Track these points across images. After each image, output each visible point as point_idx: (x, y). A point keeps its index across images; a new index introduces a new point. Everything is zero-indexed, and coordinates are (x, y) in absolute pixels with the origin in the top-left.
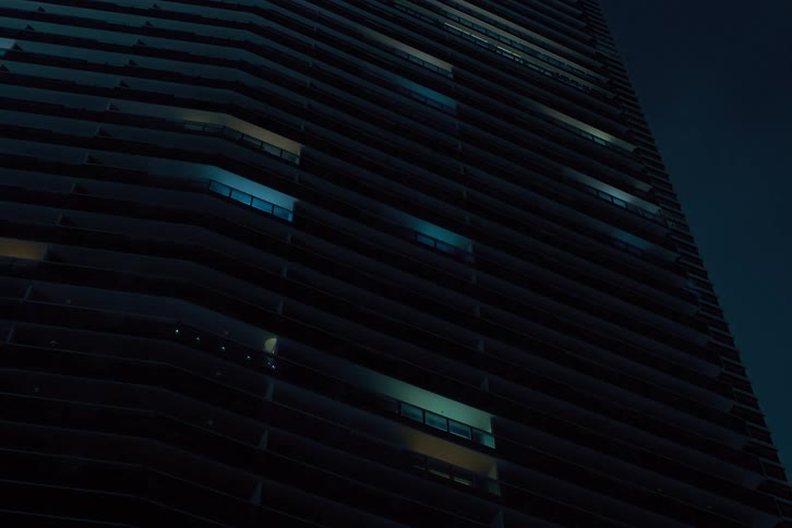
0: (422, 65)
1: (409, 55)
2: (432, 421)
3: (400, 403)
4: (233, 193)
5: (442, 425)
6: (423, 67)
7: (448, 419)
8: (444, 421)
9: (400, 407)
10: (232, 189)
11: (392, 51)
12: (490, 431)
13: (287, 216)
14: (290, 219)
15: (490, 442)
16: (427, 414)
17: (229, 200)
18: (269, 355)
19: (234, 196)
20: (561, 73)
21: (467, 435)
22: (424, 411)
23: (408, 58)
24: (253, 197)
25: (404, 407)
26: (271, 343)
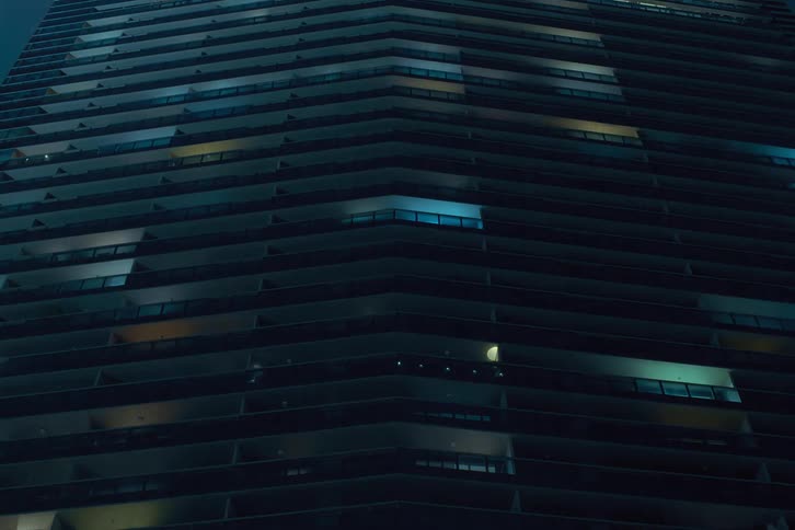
0: (571, 42)
1: (554, 36)
2: (670, 390)
3: (634, 380)
4: (419, 216)
5: (681, 392)
6: (571, 44)
7: (686, 384)
8: (684, 387)
9: (635, 384)
10: (417, 213)
11: (538, 37)
12: (732, 386)
13: (476, 224)
14: (480, 226)
15: (734, 397)
16: (663, 384)
17: (417, 224)
18: (494, 363)
19: (421, 219)
20: (710, 11)
21: (710, 395)
22: (660, 382)
23: (554, 39)
24: (439, 215)
25: (639, 383)
26: (493, 352)
